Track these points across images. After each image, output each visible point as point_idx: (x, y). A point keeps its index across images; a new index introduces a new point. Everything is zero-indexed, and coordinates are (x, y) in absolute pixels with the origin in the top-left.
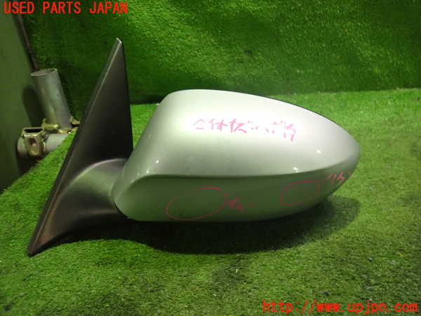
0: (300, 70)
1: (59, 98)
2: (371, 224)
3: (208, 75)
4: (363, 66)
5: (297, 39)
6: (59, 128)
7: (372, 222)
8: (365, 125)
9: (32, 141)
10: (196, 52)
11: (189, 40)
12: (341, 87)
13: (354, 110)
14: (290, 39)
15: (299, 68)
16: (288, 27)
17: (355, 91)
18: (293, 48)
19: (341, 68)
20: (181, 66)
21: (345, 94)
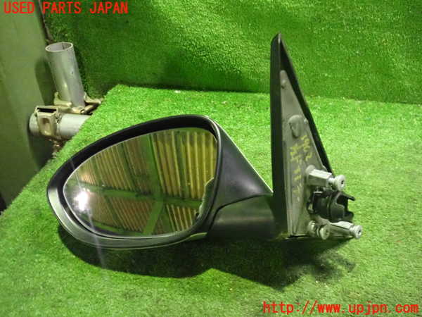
0: (329, 74)
1: (74, 75)
2: (391, 280)
3: (232, 68)
4: (394, 78)
5: (330, 43)
6: (72, 106)
7: (392, 278)
8: (389, 149)
9: (45, 121)
10: (222, 43)
11: (216, 31)
12: (367, 96)
13: (380, 128)
14: (323, 42)
15: (327, 72)
16: (323, 29)
17: (381, 101)
18: (325, 51)
19: (371, 76)
20: (205, 56)
21: (370, 103)
